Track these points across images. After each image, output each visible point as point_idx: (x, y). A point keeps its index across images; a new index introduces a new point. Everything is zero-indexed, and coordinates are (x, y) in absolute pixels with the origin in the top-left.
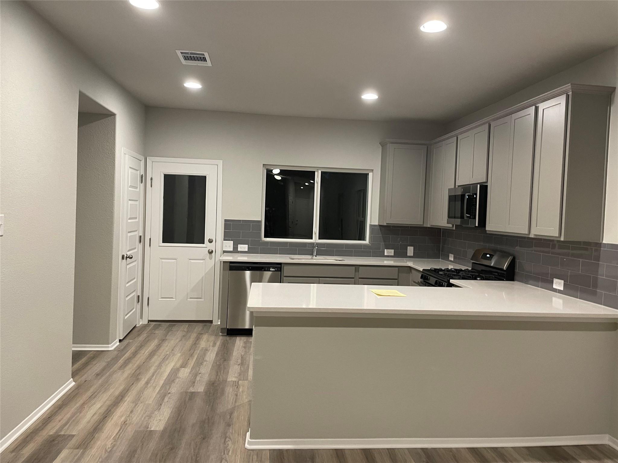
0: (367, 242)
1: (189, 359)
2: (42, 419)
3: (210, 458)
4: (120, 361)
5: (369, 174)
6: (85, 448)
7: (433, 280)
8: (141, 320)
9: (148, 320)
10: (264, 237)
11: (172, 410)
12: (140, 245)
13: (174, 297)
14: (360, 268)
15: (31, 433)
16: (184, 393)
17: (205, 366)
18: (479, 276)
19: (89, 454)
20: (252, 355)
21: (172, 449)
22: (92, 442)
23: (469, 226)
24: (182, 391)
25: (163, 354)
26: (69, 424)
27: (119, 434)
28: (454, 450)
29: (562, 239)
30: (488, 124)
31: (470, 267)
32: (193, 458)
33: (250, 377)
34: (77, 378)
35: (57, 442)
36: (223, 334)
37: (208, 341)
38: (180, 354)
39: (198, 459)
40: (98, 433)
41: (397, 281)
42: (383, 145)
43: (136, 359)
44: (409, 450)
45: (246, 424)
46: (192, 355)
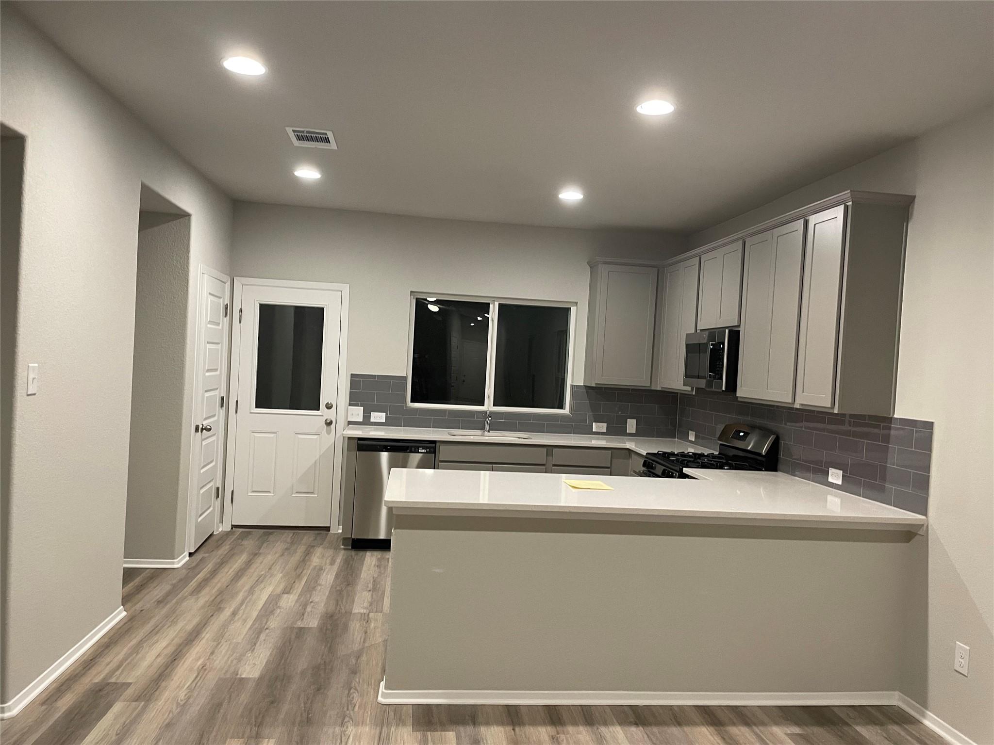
0: (566, 411)
1: (294, 582)
2: (82, 661)
3: (328, 715)
4: (191, 584)
5: (570, 308)
6: (148, 701)
7: (659, 469)
8: (220, 525)
9: (232, 525)
10: (411, 402)
11: (272, 651)
12: (221, 411)
13: (272, 491)
14: (555, 450)
15: (67, 680)
16: (289, 629)
17: (320, 591)
18: (727, 464)
19: (154, 708)
20: (389, 577)
21: (272, 702)
22: (157, 693)
23: (713, 389)
24: (285, 626)
25: (256, 574)
26: (122, 668)
27: (196, 682)
28: (676, 709)
29: (836, 411)
30: (741, 241)
31: (717, 451)
32: (304, 715)
33: (386, 609)
34: (129, 605)
35: (106, 691)
36: (345, 547)
37: (323, 556)
38: (281, 575)
39: (310, 716)
40: (165, 680)
41: (609, 470)
42: (593, 266)
43: (215, 580)
44: (612, 707)
45: (379, 670)
46: (299, 576)
